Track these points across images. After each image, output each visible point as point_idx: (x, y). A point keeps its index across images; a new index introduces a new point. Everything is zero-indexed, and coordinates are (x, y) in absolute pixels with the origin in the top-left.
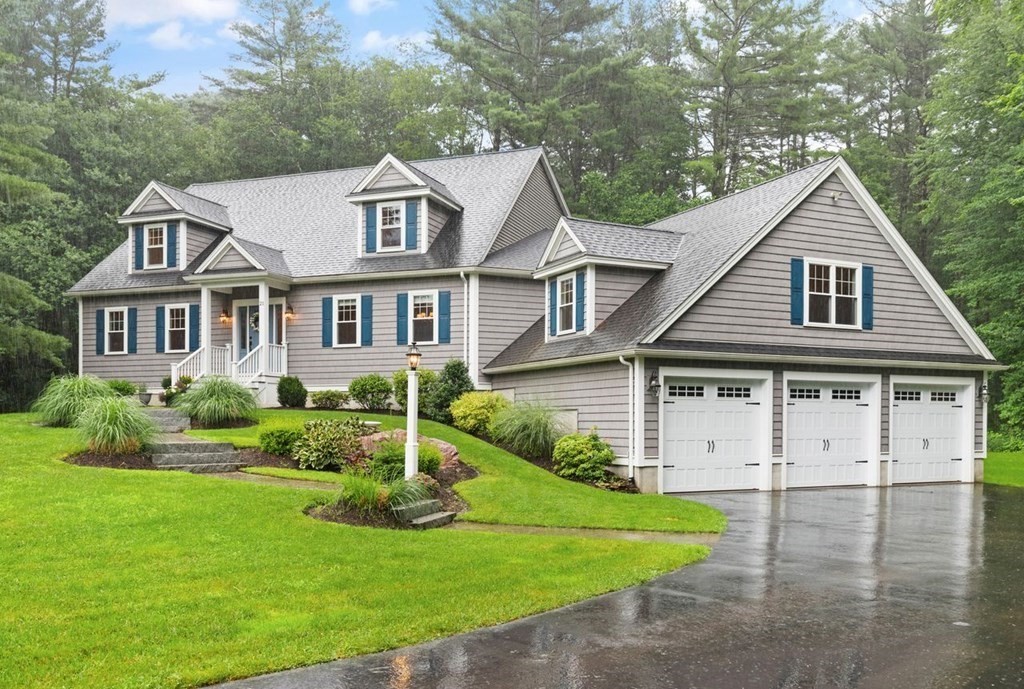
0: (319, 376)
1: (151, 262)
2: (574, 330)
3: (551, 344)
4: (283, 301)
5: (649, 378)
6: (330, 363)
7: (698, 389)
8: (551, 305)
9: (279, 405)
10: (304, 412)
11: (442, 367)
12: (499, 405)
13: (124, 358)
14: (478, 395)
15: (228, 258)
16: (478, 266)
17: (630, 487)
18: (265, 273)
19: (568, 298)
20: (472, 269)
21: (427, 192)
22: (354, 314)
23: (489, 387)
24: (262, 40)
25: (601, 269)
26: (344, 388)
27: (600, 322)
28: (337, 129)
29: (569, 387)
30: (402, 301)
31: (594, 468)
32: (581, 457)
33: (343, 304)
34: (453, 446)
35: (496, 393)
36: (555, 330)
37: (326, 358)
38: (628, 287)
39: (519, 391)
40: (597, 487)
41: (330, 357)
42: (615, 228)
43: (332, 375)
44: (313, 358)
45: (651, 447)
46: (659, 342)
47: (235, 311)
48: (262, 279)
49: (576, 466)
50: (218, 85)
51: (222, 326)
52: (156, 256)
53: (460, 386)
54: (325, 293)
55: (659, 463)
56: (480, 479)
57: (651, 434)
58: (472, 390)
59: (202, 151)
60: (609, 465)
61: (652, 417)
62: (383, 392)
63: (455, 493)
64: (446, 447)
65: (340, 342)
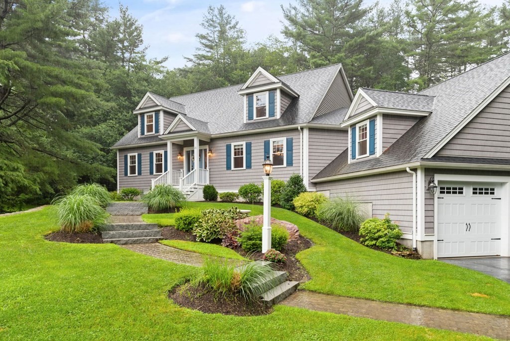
0: (225, 185)
1: (148, 131)
2: (368, 154)
3: (353, 164)
4: (207, 147)
5: (427, 182)
6: (230, 178)
7: (460, 189)
8: (352, 141)
9: (204, 200)
10: (216, 203)
11: (288, 179)
12: (322, 199)
13: (135, 178)
14: (309, 194)
15: (179, 126)
16: (308, 123)
17: (414, 255)
18: (197, 132)
19: (364, 136)
20: (305, 125)
21: (280, 85)
22: (242, 152)
23: (314, 190)
24: (209, 40)
25: (386, 116)
26: (236, 191)
27: (386, 149)
28: (241, 76)
29: (366, 189)
30: (267, 144)
31: (388, 241)
32: (380, 233)
33: (237, 148)
34: (296, 226)
35: (319, 193)
36: (355, 156)
37: (228, 175)
38: (403, 127)
39: (332, 191)
40: (392, 254)
41: (231, 175)
42: (393, 93)
43: (231, 184)
44: (222, 176)
45: (429, 227)
46: (436, 157)
47: (185, 153)
48: (195, 135)
49: (377, 239)
50: (190, 61)
51: (178, 161)
52: (150, 128)
53: (299, 189)
54: (228, 142)
55: (435, 238)
56: (314, 248)
57: (429, 219)
58: (305, 191)
59: (183, 89)
60: (398, 239)
61: (430, 208)
62: (257, 192)
63: (298, 261)
64: (290, 226)
65: (235, 167)
